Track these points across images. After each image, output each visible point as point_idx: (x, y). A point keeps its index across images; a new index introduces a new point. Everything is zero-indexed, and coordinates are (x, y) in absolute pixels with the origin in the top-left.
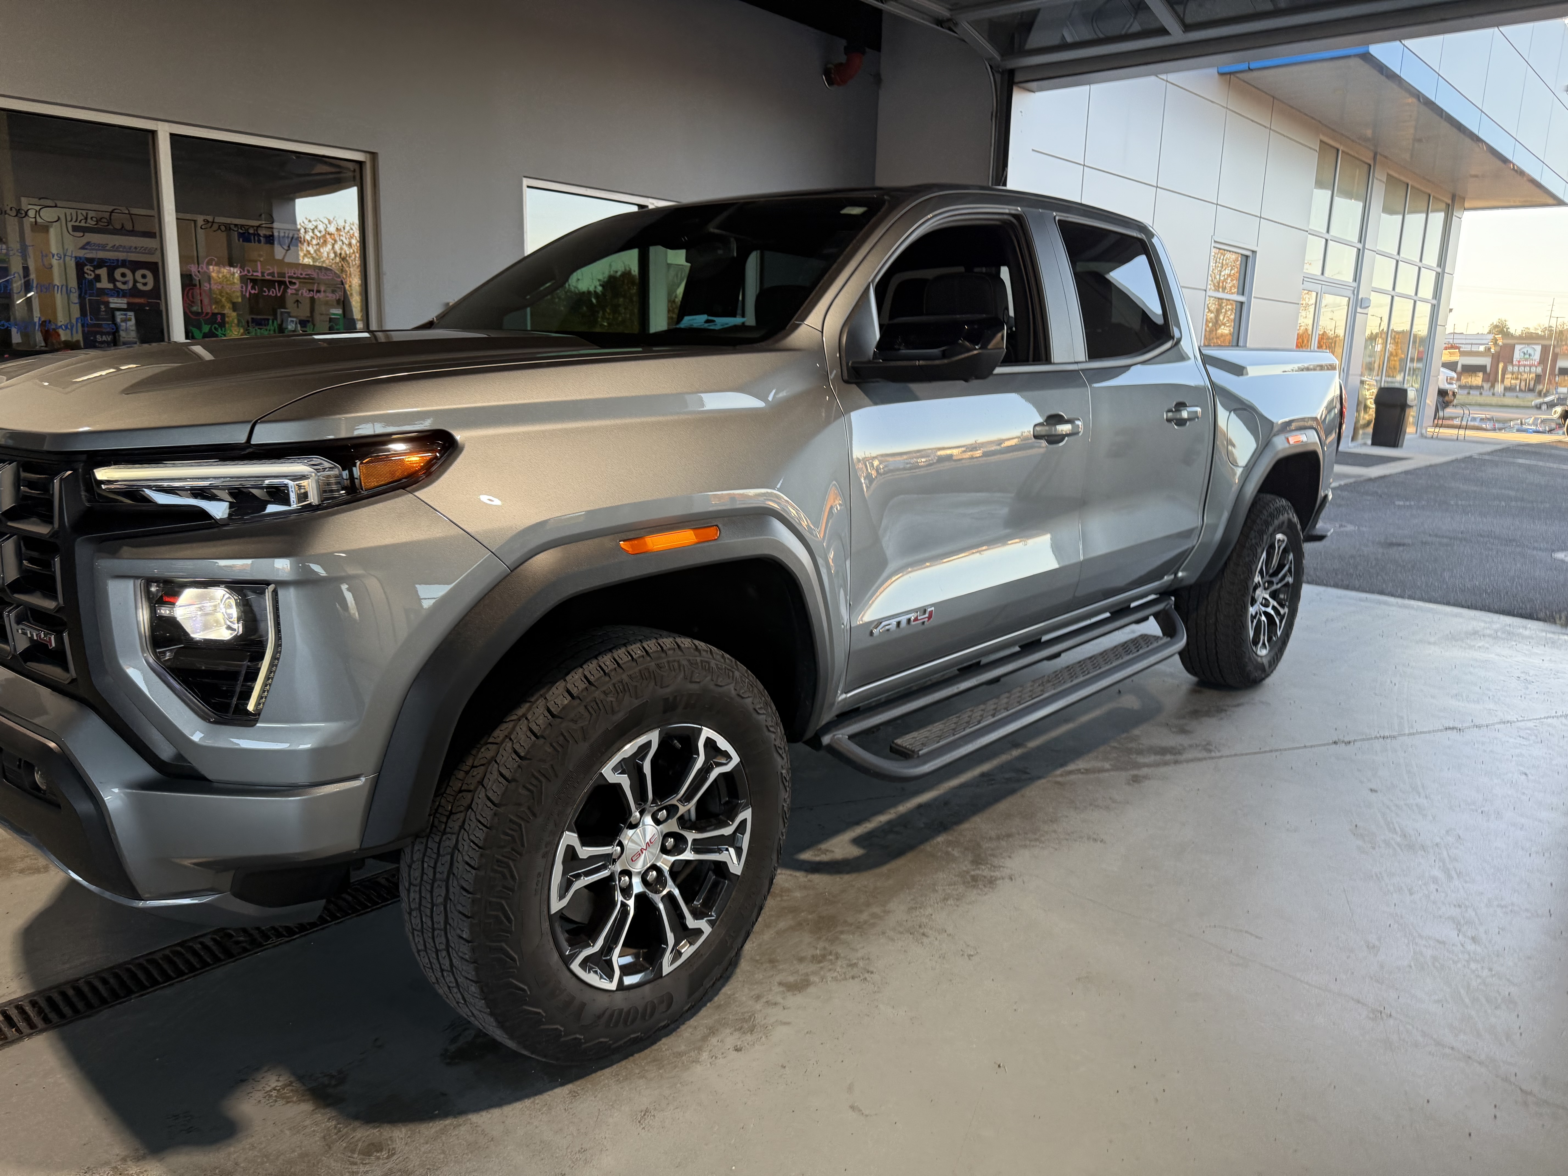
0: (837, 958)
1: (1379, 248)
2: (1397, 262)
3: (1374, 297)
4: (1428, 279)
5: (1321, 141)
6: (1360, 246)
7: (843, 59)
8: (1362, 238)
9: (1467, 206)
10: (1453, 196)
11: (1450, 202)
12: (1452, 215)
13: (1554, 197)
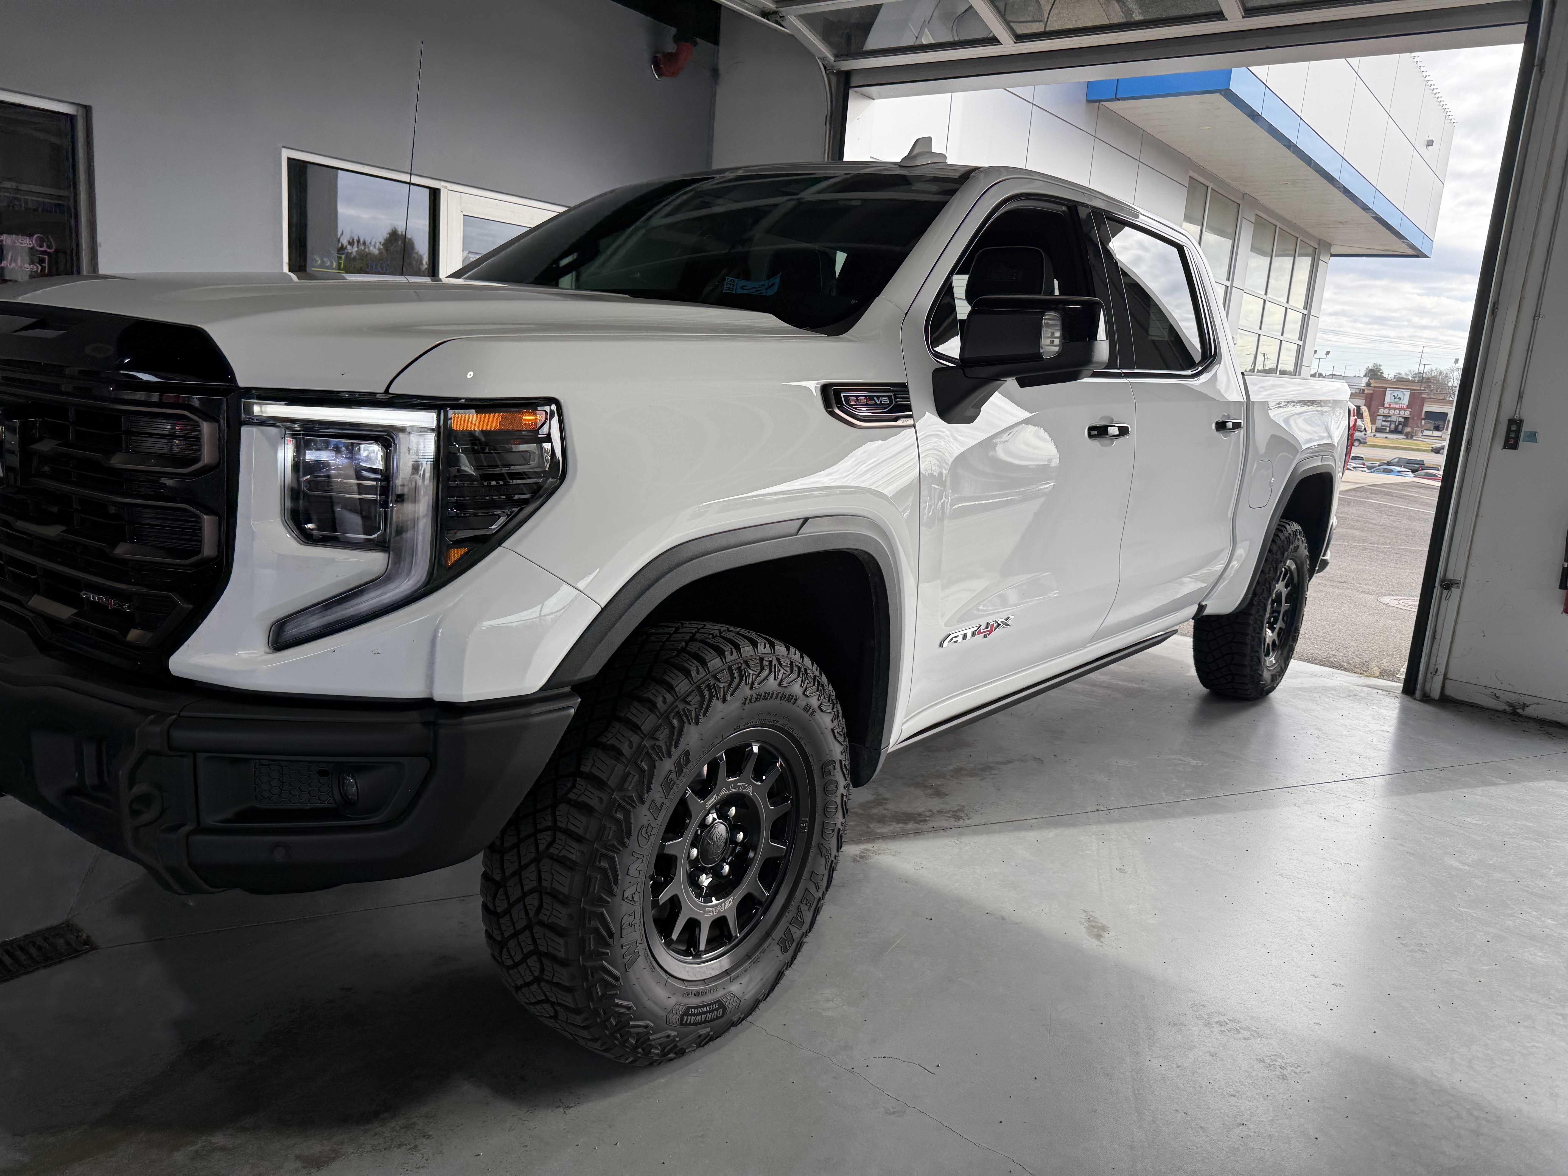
1: (1247, 286)
2: (1265, 301)
3: (1240, 333)
4: (1294, 320)
5: (1191, 178)
6: (1228, 284)
7: (672, 48)
8: (1230, 276)
9: (1333, 251)
10: (1320, 242)
11: (1317, 246)
12: (1319, 259)
13: (1413, 247)
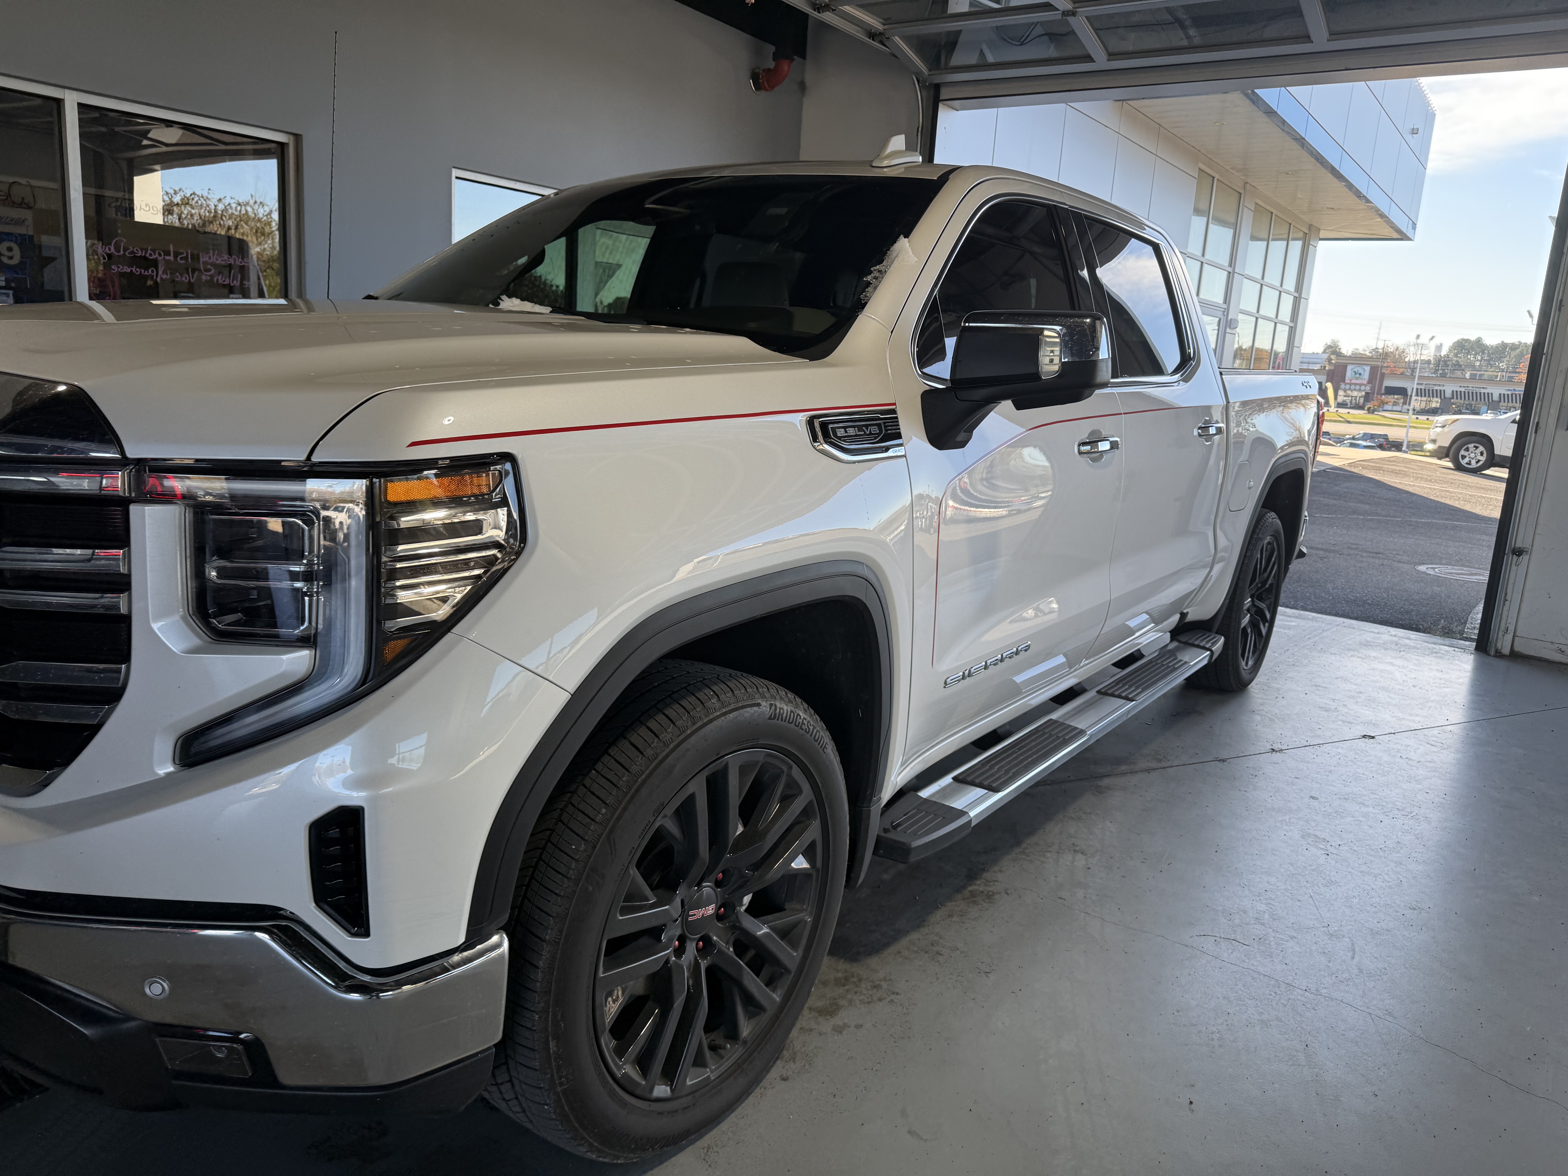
0: (860, 980)
1: (1247, 272)
2: (1262, 285)
3: (1241, 317)
4: (1287, 302)
5: (1200, 169)
6: (1230, 270)
7: (771, 65)
8: (1232, 262)
9: (1321, 236)
10: (1310, 227)
11: (1307, 232)
12: (1309, 244)
13: (1399, 231)
